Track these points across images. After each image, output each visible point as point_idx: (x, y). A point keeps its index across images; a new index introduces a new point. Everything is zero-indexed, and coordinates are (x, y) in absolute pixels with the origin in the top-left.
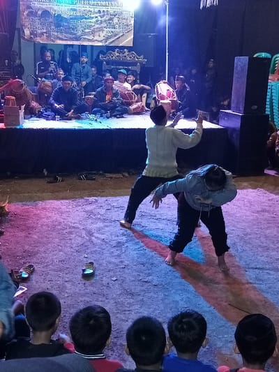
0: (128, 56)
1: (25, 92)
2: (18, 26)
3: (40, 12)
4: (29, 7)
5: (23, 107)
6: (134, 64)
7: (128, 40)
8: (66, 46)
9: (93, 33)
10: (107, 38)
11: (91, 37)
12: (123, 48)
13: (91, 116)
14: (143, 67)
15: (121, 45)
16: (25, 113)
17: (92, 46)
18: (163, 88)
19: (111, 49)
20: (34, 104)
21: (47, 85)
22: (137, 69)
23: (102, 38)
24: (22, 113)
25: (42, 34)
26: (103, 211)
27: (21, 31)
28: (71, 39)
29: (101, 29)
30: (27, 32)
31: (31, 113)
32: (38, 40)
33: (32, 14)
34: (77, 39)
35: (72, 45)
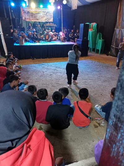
0: (52, 25)
1: (24, 35)
2: (21, 16)
3: (27, 12)
4: (24, 10)
5: (24, 39)
6: (54, 27)
7: (51, 20)
8: (35, 22)
9: (42, 18)
10: (46, 19)
11: (41, 19)
12: (50, 22)
13: (43, 42)
14: (56, 28)
15: (50, 21)
16: (25, 41)
17: (42, 22)
18: (61, 33)
19: (47, 22)
20: (27, 38)
21: (30, 33)
23: (44, 19)
24: (24, 41)
25: (28, 18)
27: (22, 18)
28: (36, 20)
29: (44, 17)
30: (24, 18)
31: (26, 41)
32: (27, 20)
33: (25, 12)
34: (38, 20)
35: (36, 22)
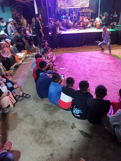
0: (87, 10)
1: (59, 24)
2: (56, 4)
5: (58, 28)
7: (87, 5)
8: (70, 9)
9: (77, 4)
10: (81, 5)
11: (76, 5)
12: (86, 8)
13: (77, 29)
14: (92, 14)
15: (85, 7)
16: (59, 30)
17: (77, 8)
19: (82, 8)
20: (61, 27)
21: (65, 21)
22: (90, 14)
23: (80, 5)
24: (58, 29)
25: (63, 6)
26: (80, 56)
27: (57, 6)
28: (71, 6)
29: (79, 2)
30: (59, 6)
31: (60, 29)
32: (62, 8)
34: (73, 6)
35: (71, 8)
